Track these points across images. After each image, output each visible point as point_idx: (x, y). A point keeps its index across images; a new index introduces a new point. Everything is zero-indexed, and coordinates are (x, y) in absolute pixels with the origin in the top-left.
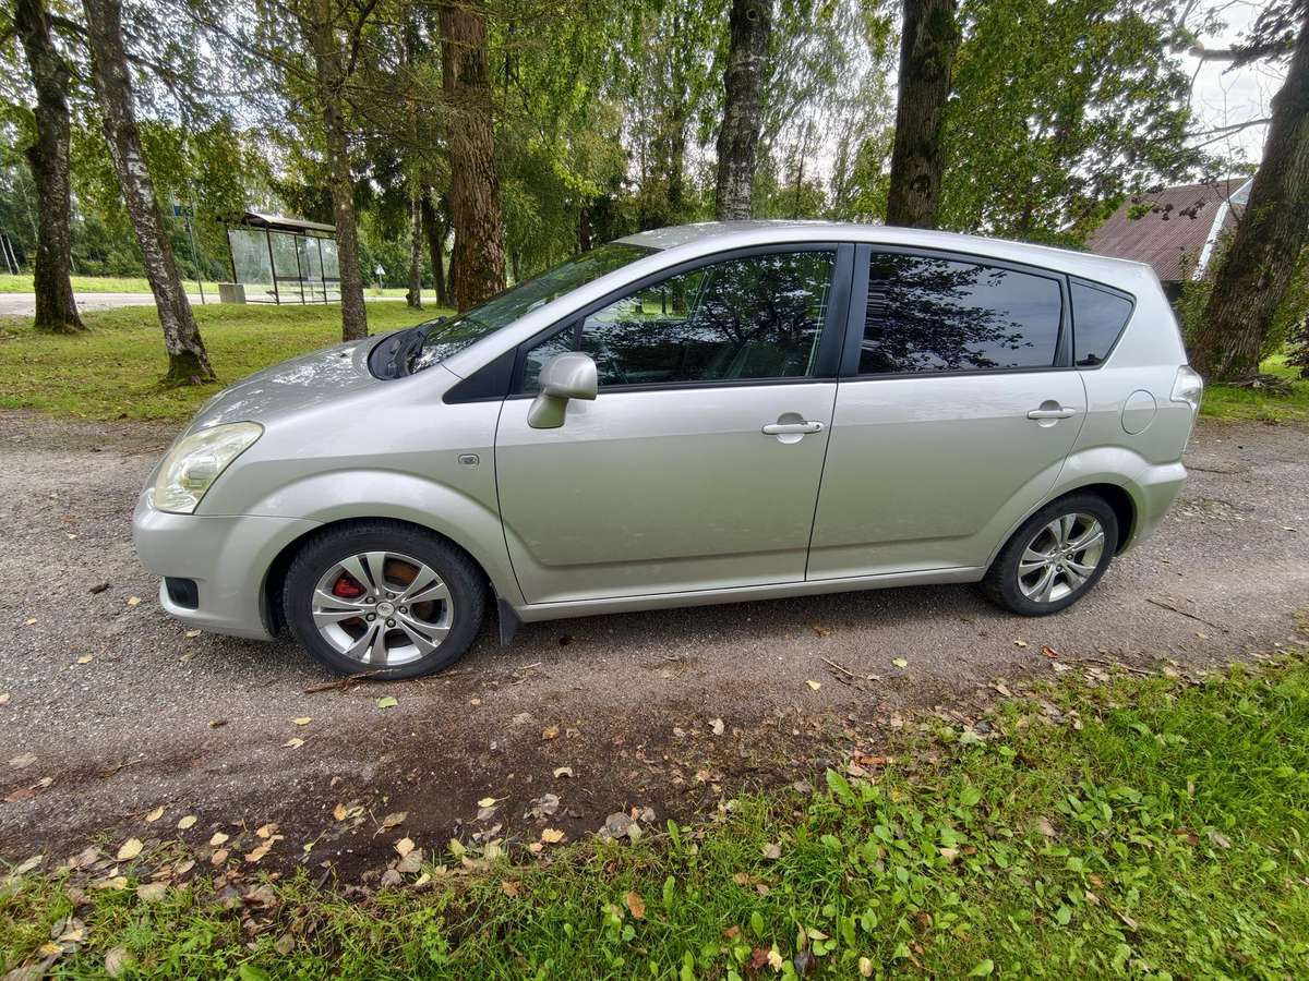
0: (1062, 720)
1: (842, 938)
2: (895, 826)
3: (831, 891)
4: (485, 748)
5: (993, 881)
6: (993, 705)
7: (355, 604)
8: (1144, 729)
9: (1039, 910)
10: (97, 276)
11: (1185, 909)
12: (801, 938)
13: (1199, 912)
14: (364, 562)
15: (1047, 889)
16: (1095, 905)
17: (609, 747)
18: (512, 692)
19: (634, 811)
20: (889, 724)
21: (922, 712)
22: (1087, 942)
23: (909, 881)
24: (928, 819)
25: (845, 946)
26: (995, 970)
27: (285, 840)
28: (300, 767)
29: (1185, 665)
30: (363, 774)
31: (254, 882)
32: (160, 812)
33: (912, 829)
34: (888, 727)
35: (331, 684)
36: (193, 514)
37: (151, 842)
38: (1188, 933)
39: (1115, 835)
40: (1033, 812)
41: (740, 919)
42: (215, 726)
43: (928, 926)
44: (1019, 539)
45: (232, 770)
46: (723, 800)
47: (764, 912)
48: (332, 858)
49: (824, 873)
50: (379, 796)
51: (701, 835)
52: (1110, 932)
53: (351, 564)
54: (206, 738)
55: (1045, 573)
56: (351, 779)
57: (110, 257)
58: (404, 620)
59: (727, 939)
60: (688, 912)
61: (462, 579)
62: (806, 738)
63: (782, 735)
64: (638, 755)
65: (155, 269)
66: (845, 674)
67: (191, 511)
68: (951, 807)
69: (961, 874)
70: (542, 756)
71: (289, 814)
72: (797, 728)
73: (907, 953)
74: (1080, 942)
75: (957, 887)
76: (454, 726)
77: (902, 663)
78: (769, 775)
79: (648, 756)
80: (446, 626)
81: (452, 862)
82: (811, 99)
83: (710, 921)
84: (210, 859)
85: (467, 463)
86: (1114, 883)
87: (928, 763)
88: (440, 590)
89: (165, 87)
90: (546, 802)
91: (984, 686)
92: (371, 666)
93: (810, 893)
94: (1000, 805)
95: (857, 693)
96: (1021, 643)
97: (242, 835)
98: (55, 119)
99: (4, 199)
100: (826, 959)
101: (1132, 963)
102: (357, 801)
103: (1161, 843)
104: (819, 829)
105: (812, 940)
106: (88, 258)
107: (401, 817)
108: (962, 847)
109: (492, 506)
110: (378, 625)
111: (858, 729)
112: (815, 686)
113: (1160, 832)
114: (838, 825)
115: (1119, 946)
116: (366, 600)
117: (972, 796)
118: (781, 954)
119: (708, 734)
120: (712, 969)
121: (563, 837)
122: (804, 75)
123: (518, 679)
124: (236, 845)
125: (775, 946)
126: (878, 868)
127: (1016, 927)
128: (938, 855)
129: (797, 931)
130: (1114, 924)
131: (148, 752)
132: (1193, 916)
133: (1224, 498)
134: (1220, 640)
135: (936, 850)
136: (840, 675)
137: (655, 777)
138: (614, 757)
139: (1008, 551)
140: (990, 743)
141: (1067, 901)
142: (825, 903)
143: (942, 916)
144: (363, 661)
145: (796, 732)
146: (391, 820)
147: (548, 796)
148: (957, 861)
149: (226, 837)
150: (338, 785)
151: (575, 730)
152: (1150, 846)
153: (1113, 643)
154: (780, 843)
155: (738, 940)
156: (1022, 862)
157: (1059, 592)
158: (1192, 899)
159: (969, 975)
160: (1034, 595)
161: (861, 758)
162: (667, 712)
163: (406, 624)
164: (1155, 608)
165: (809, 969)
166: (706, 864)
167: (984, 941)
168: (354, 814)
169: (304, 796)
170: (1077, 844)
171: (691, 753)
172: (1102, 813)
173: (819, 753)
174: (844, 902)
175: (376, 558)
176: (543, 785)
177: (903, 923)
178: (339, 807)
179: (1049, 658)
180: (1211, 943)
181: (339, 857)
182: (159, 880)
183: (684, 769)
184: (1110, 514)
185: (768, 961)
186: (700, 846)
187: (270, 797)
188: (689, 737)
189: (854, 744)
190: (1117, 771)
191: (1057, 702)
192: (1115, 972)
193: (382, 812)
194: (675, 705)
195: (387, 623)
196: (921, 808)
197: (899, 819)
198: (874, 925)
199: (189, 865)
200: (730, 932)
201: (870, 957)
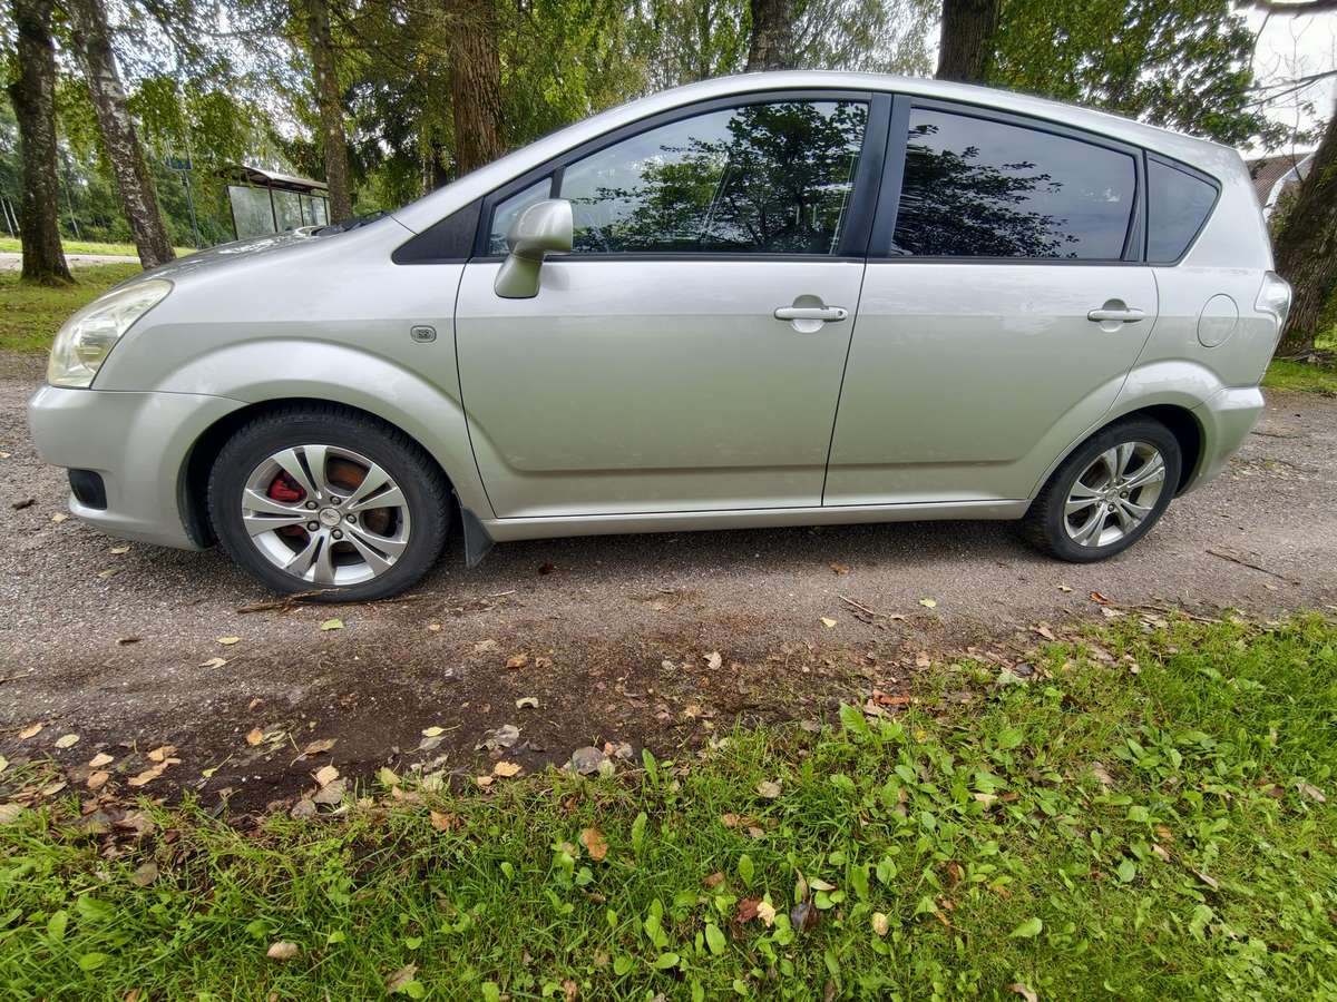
0: (1115, 665)
1: (852, 890)
2: (920, 768)
3: (840, 836)
4: (439, 675)
5: (1038, 831)
6: (1035, 648)
7: (294, 509)
8: (1214, 673)
9: (1095, 865)
10: (100, 241)
11: (1275, 868)
12: (800, 888)
13: (1292, 872)
14: (302, 458)
15: (1105, 841)
16: (1164, 861)
17: (584, 678)
18: (478, 619)
19: (608, 746)
20: (914, 664)
21: (952, 653)
22: (1156, 903)
23: (937, 828)
24: (959, 761)
25: (856, 900)
26: (1043, 932)
27: (182, 765)
28: (216, 687)
29: (1255, 614)
30: (290, 697)
31: (132, 808)
32: (38, 728)
33: (940, 771)
34: (913, 667)
35: (270, 604)
36: (89, 388)
37: (18, 761)
38: (1281, 895)
39: (1185, 785)
40: (1084, 757)
41: (726, 864)
42: (123, 643)
43: (960, 880)
44: (1068, 470)
45: (133, 689)
46: (715, 737)
47: (756, 858)
48: (235, 784)
49: (832, 815)
50: (307, 721)
51: (684, 771)
52: (1185, 892)
53: (286, 458)
54: (111, 656)
55: (1095, 512)
56: (275, 702)
57: (114, 223)
58: (353, 531)
59: (707, 887)
60: (661, 855)
61: (420, 485)
62: (816, 675)
63: (789, 671)
64: (618, 688)
65: (133, 201)
66: (864, 612)
67: (87, 385)
68: (988, 748)
69: (1000, 821)
70: (504, 686)
71: (193, 736)
72: (807, 665)
73: (933, 909)
74: (1148, 902)
75: (994, 836)
76: (405, 651)
77: (930, 604)
78: (772, 713)
79: (630, 688)
80: (402, 540)
81: (379, 793)
82: (846, 64)
83: (688, 866)
84: (86, 780)
85: (420, 336)
86: (1186, 837)
87: (959, 704)
88: (394, 496)
89: (159, 26)
90: (504, 733)
91: (1024, 629)
92: (314, 585)
93: (814, 839)
94: (1046, 748)
95: (877, 631)
96: (1065, 588)
97: (131, 756)
98: (39, 53)
99: (5, 161)
100: (831, 913)
101: (1213, 928)
102: (278, 725)
103: (1243, 794)
104: (828, 769)
105: (815, 890)
106: (92, 225)
107: (328, 745)
108: (1000, 793)
109: (450, 392)
110: (323, 536)
111: (878, 668)
112: (830, 623)
113: (1240, 783)
114: (852, 765)
115: (1198, 908)
116: (306, 505)
117: (1013, 737)
118: (775, 905)
119: (703, 668)
120: (687, 922)
121: (520, 771)
122: (840, 36)
123: (486, 606)
124: (121, 768)
125: (767, 896)
126: (899, 814)
127: (1068, 883)
128: (971, 800)
129: (795, 879)
130: (1189, 882)
131: (40, 667)
132: (1286, 876)
133: (1285, 459)
134: (1289, 592)
135: (970, 795)
136: (860, 614)
137: (636, 712)
138: (589, 689)
139: (1056, 483)
140: (1033, 686)
141: (1129, 855)
142: (832, 850)
143: (976, 867)
144: (305, 579)
145: (806, 669)
146: (314, 747)
147: (507, 727)
148: (995, 808)
149: (111, 759)
150: (258, 708)
151: (547, 659)
152: (1228, 797)
153: (1169, 591)
154: (780, 781)
155: (721, 889)
156: (1074, 810)
157: (1109, 537)
158: (1282, 858)
159: (1012, 935)
160: (1081, 538)
161: (881, 697)
162: (655, 645)
163: (354, 535)
164: (1216, 559)
165: (808, 925)
166: (688, 802)
167: (1028, 897)
168: (272, 739)
169: (215, 717)
170: (1139, 792)
171: (680, 688)
172: (1169, 760)
173: (831, 691)
174: (856, 848)
175: (316, 452)
176: (501, 716)
177: (928, 874)
178: (254, 732)
179: (1098, 604)
180: (1310, 908)
181: (244, 783)
182: (17, 801)
183: (672, 705)
184: (1174, 444)
185: (758, 913)
186: (682, 782)
187: (172, 718)
188: (680, 671)
189: (874, 682)
190: (1185, 715)
191: (1108, 646)
192: (1193, 938)
193: (305, 739)
194: (666, 638)
195: (332, 534)
196: (951, 750)
197: (926, 761)
198: (893, 876)
199: (58, 787)
200: (712, 880)
201: (886, 913)
